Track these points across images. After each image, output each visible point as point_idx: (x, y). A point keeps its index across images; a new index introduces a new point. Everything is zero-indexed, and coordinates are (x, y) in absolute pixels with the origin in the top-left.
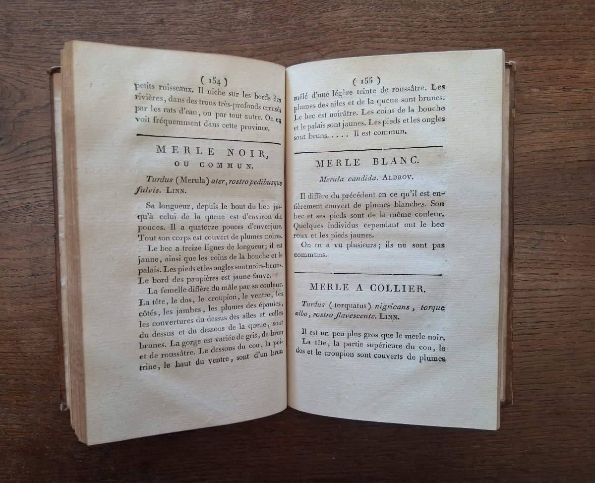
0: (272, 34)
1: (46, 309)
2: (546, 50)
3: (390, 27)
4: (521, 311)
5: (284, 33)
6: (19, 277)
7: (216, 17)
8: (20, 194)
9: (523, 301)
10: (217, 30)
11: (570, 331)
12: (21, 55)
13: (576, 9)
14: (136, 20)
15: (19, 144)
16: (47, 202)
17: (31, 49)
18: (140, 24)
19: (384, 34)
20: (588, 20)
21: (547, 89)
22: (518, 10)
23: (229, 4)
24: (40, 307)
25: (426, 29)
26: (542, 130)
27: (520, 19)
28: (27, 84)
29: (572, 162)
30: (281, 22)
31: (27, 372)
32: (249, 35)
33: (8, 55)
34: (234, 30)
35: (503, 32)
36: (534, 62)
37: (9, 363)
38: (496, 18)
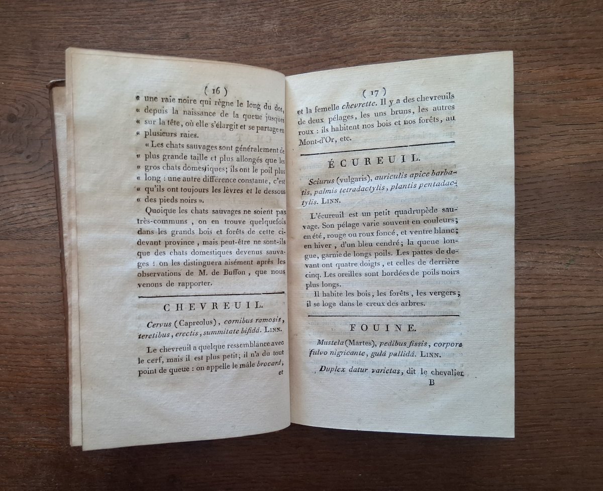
0: (298, 46)
2: (584, 58)
3: (421, 37)
4: (555, 329)
5: (310, 45)
6: (49, 293)
7: (241, 30)
8: (49, 212)
9: (556, 318)
10: (243, 43)
12: (47, 71)
14: (161, 35)
17: (57, 65)
18: (165, 39)
19: (414, 44)
21: (584, 100)
22: (554, 17)
23: (255, 17)
25: (458, 39)
26: (578, 142)
27: (557, 26)
30: (308, 34)
32: (275, 48)
33: (34, 71)
34: (260, 43)
35: (539, 40)
36: (572, 70)
37: (39, 378)
38: (531, 25)
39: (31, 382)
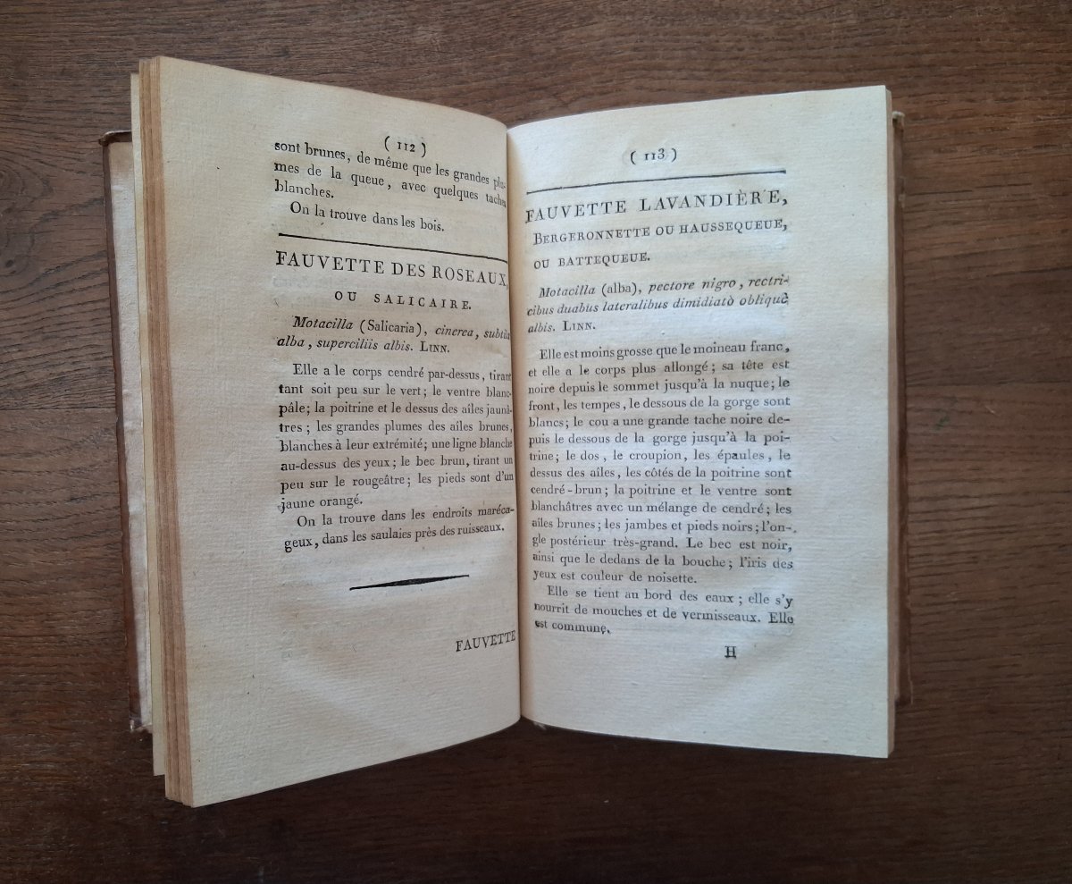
0: (476, 68)
1: (98, 558)
2: (948, 84)
3: (680, 52)
4: (921, 536)
5: (498, 67)
6: (48, 503)
7: (379, 42)
8: (47, 358)
9: (924, 517)
10: (382, 64)
11: (1006, 568)
12: (42, 115)
13: (998, 14)
15: (42, 270)
16: (94, 371)
17: (60, 105)
18: (247, 57)
19: (670, 63)
20: (1016, 31)
21: (952, 151)
22: (897, 17)
23: (401, 19)
24: (86, 554)
25: (741, 54)
26: (945, 222)
27: (902, 33)
28: (52, 166)
29: (1001, 274)
30: (491, 48)
31: (68, 668)
32: (437, 72)
33: (18, 116)
34: (411, 64)
35: (874, 56)
36: (929, 104)
37: (35, 655)
38: (860, 31)
39: (21, 663)
